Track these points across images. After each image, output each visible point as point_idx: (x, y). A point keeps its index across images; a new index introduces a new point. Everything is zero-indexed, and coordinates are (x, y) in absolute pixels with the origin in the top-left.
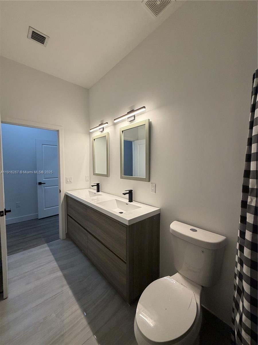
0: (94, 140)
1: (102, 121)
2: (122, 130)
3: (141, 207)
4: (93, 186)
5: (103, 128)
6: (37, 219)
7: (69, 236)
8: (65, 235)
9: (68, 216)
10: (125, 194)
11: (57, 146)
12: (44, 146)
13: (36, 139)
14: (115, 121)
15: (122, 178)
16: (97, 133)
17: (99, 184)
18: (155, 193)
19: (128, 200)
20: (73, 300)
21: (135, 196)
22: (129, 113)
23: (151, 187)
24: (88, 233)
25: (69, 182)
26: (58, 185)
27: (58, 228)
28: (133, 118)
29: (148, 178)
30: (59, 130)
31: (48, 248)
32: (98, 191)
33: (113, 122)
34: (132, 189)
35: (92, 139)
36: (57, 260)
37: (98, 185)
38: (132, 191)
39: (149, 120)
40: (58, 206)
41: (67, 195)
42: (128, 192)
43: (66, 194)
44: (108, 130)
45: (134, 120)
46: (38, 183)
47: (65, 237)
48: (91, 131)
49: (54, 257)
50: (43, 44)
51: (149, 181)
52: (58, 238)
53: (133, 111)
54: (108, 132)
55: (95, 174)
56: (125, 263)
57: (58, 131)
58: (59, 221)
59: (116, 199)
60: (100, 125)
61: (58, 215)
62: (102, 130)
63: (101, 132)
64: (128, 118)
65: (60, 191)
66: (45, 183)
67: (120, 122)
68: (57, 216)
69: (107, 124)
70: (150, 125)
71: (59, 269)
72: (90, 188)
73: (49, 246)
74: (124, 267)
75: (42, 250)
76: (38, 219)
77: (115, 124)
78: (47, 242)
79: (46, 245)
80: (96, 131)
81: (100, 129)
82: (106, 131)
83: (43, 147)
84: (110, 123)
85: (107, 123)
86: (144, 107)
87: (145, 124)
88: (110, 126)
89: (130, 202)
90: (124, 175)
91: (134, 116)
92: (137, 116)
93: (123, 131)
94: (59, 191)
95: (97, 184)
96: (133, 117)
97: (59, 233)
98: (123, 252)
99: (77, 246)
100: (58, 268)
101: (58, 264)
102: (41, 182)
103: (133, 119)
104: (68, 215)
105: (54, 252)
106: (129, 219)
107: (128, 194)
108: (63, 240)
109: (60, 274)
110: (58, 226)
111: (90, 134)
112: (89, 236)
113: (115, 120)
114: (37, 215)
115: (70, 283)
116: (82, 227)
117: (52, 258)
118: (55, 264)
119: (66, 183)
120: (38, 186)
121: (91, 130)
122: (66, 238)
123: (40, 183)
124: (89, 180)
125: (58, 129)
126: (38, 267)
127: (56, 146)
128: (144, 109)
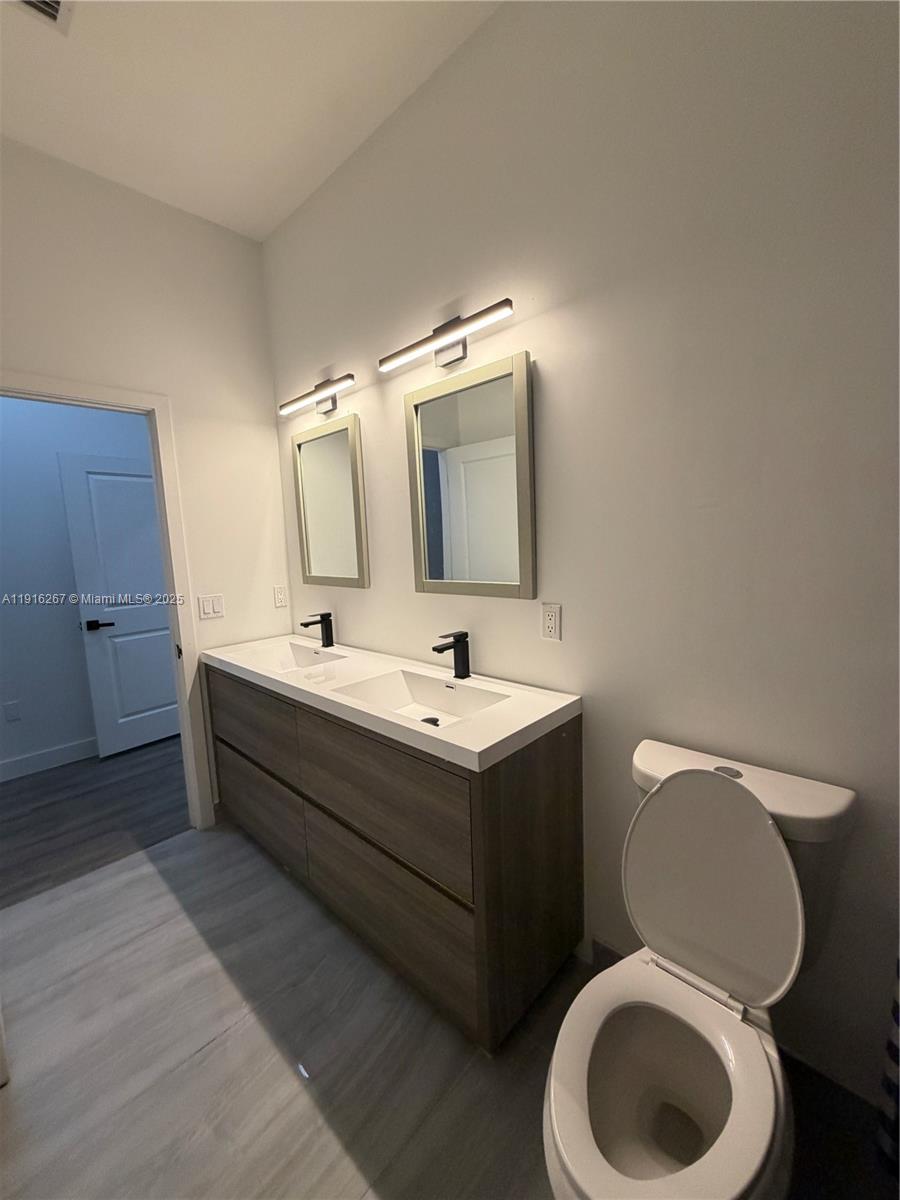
0: (299, 446)
1: (328, 370)
2: (416, 403)
3: (509, 696)
4: (306, 625)
5: (334, 400)
6: (96, 760)
7: (226, 816)
8: (213, 812)
9: (218, 741)
10: (440, 650)
11: (151, 477)
12: (97, 480)
13: (57, 454)
14: (386, 368)
15: (420, 588)
16: (308, 420)
17: (329, 615)
18: (561, 639)
19: (453, 671)
20: (274, 1060)
21: (477, 654)
22: (439, 332)
23: (544, 617)
24: (306, 803)
25: (212, 615)
26: (167, 628)
27: (183, 787)
28: (458, 352)
29: (531, 584)
30: (153, 410)
31: (148, 869)
32: (328, 641)
33: (376, 369)
34: (465, 630)
35: (289, 446)
36: (192, 909)
37: (326, 621)
38: (466, 635)
39: (527, 354)
40: (176, 703)
41: (206, 665)
42: (451, 639)
43: (204, 660)
44: (355, 403)
45: (463, 358)
46: (84, 626)
47: (212, 820)
48: (284, 412)
49: (179, 898)
50: (54, 18)
51: (535, 596)
52: (185, 825)
53: (455, 323)
54: (355, 415)
55: (309, 580)
56: (471, 911)
57: (150, 414)
58: (182, 761)
59: (403, 672)
60: (319, 387)
61: (179, 735)
62: (328, 405)
63: (325, 413)
64: (438, 352)
65: (180, 652)
66: (112, 624)
67: (404, 373)
68: (176, 740)
69: (349, 383)
70: (533, 375)
71: (203, 945)
72: (294, 633)
73: (153, 859)
74: (468, 926)
75: (126, 877)
76: (97, 757)
77: (381, 381)
78: (145, 843)
79: (141, 855)
80: (307, 412)
81: (319, 403)
82: (345, 410)
83: (91, 481)
84: (362, 377)
85: (351, 376)
86: (507, 302)
87: (511, 374)
88: (364, 388)
89: (463, 678)
90: (430, 578)
91: (464, 343)
92: (477, 341)
93: (416, 407)
94: (174, 652)
95: (322, 616)
96: (461, 347)
97: (185, 805)
98: (459, 871)
99: (263, 848)
100: (199, 941)
101: (197, 925)
102: (97, 621)
103: (461, 354)
104: (216, 738)
105: (176, 882)
106: (478, 746)
107: (452, 650)
108: (206, 830)
109: (209, 962)
110: (182, 778)
111: (279, 424)
112: (312, 815)
113: (382, 362)
114: (94, 744)
115: (254, 994)
116: (267, 772)
117: (169, 903)
118: (185, 928)
119: (201, 619)
120: (88, 637)
121: (282, 407)
122: (217, 824)
123: (93, 626)
124: (288, 604)
125: (148, 407)
126: (117, 948)
127: (145, 476)
128: (505, 312)
